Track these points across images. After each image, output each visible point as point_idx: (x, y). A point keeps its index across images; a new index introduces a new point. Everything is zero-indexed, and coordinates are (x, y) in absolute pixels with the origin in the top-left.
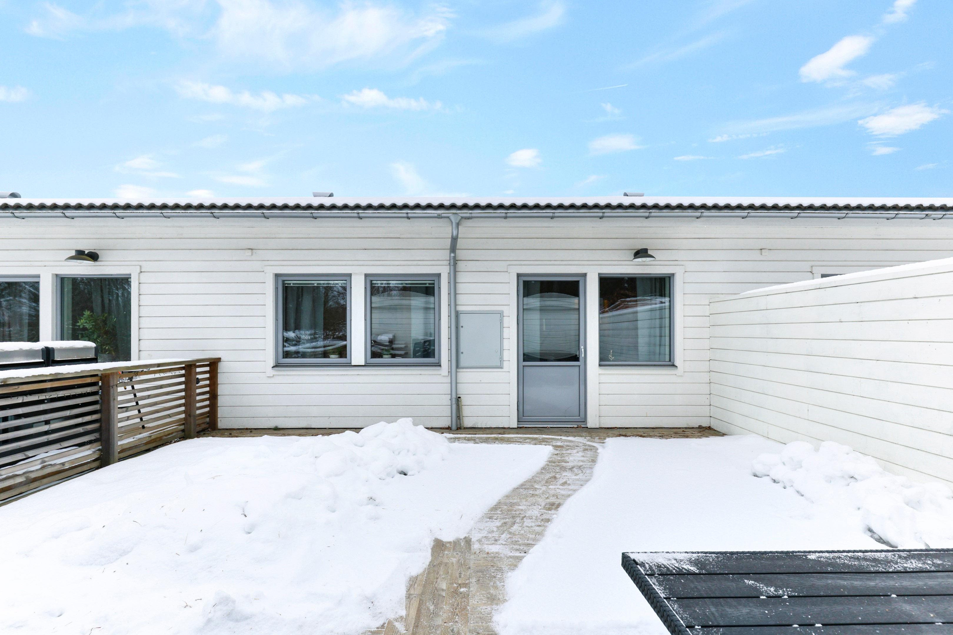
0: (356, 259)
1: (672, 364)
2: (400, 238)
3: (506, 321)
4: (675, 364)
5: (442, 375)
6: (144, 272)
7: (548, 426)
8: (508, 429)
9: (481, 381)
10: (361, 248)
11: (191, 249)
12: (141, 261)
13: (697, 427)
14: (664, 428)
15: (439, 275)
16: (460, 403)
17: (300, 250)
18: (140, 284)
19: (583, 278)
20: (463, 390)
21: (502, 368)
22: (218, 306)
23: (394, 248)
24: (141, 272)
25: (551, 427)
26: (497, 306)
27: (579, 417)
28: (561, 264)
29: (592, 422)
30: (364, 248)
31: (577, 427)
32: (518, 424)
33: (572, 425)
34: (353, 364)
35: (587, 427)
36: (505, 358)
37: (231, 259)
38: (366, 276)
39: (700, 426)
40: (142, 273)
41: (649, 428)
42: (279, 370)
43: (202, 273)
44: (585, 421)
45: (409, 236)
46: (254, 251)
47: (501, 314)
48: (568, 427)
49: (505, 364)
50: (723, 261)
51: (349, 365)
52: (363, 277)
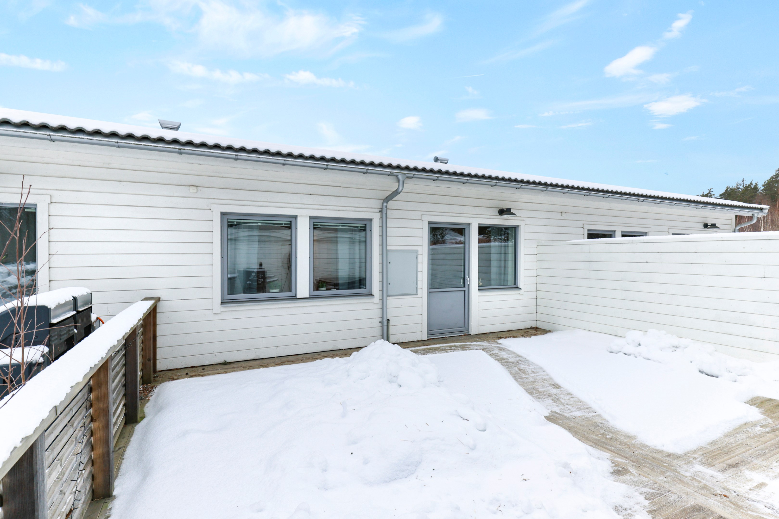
0: (302, 203)
1: (517, 287)
2: (340, 187)
3: (420, 257)
4: (518, 287)
5: (374, 303)
6: (55, 202)
7: (446, 336)
8: (421, 341)
9: (402, 305)
10: (307, 193)
11: (121, 181)
12: (51, 190)
13: (530, 328)
14: (513, 330)
15: (371, 220)
16: (389, 324)
17: (248, 190)
18: (50, 217)
19: (468, 226)
20: (391, 314)
21: (417, 294)
22: (157, 243)
23: (336, 195)
24: (51, 202)
25: (448, 337)
26: (414, 246)
27: (464, 328)
28: (456, 216)
29: (473, 330)
30: (309, 193)
31: (464, 335)
32: (428, 337)
33: (460, 334)
34: (298, 297)
35: (470, 335)
36: (419, 286)
37: (172, 195)
38: (311, 218)
39: (531, 327)
40: (52, 204)
41: (506, 331)
42: (227, 307)
43: (136, 207)
44: (468, 330)
45: (349, 186)
46: (199, 188)
47: (416, 252)
48: (458, 336)
49: (419, 292)
50: (544, 218)
51: (295, 298)
52: (308, 219)
